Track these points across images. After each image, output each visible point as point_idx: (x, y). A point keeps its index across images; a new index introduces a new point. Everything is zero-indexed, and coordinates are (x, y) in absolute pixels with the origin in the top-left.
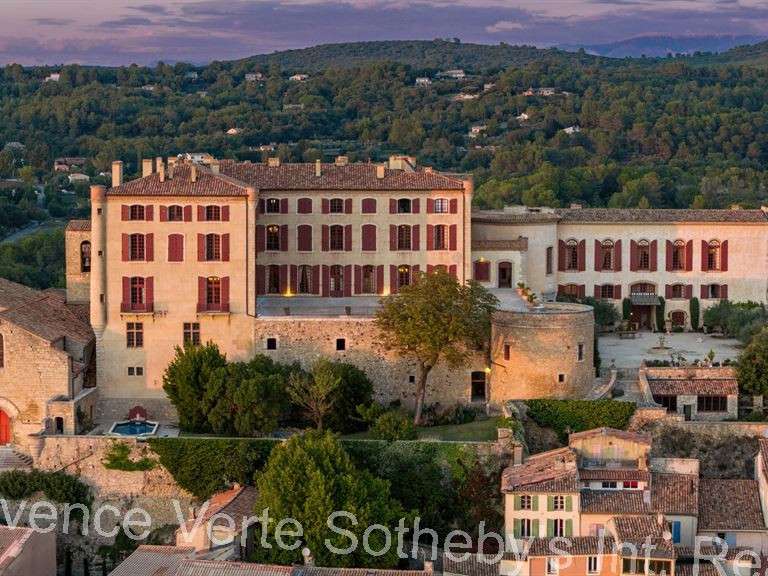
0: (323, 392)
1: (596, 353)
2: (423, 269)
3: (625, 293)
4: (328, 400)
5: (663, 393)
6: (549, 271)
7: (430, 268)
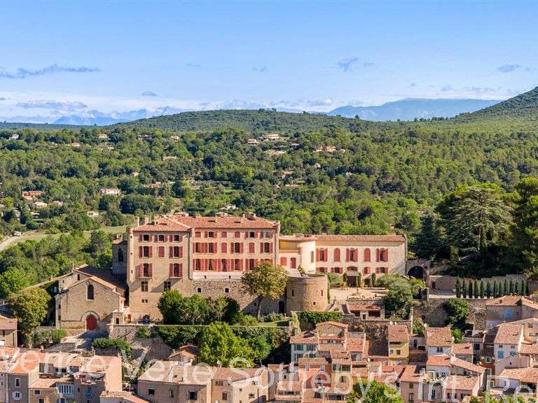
0: (221, 307)
1: (328, 295)
2: (259, 260)
3: (344, 271)
4: (223, 311)
5: (355, 309)
6: (312, 261)
7: (262, 260)
